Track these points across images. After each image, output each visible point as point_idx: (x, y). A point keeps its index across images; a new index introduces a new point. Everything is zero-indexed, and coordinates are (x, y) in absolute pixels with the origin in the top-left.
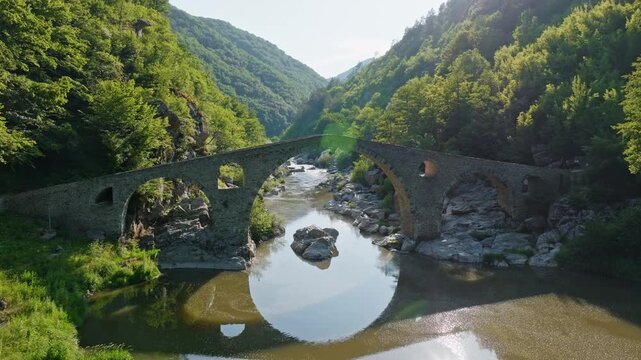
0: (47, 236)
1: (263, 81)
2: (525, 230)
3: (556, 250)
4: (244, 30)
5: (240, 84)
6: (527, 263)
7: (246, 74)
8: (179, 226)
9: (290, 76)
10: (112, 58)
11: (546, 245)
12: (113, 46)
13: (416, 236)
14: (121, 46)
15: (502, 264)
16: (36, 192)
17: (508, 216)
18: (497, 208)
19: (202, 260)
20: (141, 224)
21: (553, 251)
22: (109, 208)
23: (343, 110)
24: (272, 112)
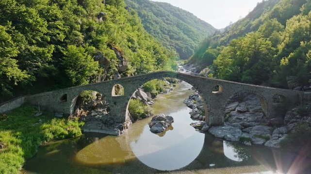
0: (38, 115)
1: (183, 32)
2: (270, 125)
3: (283, 138)
4: (177, 7)
5: (172, 34)
6: (263, 144)
7: (175, 29)
8: (97, 112)
9: (199, 29)
10: (79, 33)
11: (278, 135)
12: (82, 28)
13: (210, 123)
14: (85, 27)
15: (249, 144)
16: (37, 95)
17: (264, 115)
18: (260, 110)
19: (101, 129)
20: (82, 110)
21: (280, 139)
22: (65, 103)
23: (218, 47)
24: (186, 48)
